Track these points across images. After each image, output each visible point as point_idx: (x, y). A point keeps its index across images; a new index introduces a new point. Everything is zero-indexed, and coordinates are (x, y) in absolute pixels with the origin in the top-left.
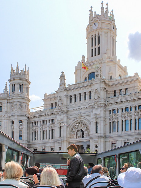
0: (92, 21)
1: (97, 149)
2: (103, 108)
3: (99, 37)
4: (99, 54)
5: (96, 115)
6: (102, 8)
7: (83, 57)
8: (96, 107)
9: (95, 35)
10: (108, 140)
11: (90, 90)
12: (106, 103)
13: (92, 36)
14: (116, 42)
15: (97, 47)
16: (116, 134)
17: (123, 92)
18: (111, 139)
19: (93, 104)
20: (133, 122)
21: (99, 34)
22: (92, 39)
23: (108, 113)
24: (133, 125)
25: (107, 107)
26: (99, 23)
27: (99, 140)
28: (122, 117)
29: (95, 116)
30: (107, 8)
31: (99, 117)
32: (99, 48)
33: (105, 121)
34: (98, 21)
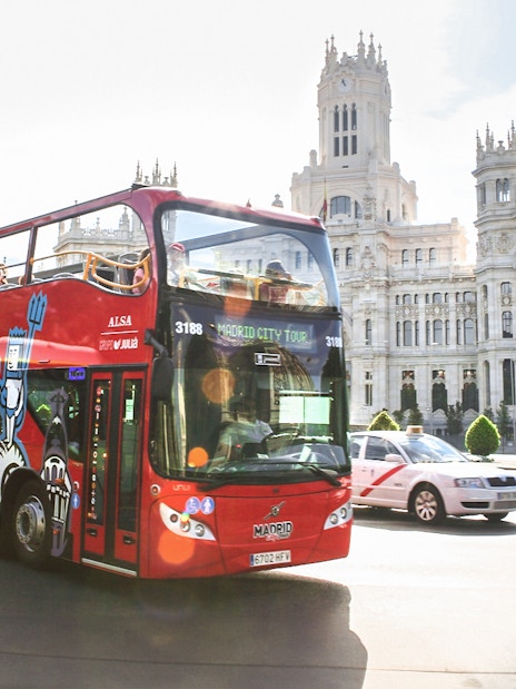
0: (336, 73)
1: (368, 382)
2: (383, 291)
3: (354, 113)
4: (354, 152)
5: (368, 303)
6: (361, 44)
7: (313, 153)
8: (368, 287)
9: (345, 106)
10: (395, 361)
11: (348, 244)
12: (391, 279)
13: (337, 107)
14: (391, 124)
15: (349, 133)
16: (413, 350)
17: (424, 256)
18: (402, 361)
19: (359, 279)
20: (452, 326)
21: (354, 105)
22: (337, 115)
23: (393, 300)
24: (453, 333)
25: (392, 288)
26: (354, 80)
27: (376, 361)
28: (427, 314)
29: (364, 307)
30: (371, 46)
31: (375, 310)
32: (354, 138)
33: (388, 319)
34: (353, 77)
